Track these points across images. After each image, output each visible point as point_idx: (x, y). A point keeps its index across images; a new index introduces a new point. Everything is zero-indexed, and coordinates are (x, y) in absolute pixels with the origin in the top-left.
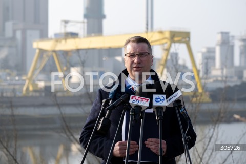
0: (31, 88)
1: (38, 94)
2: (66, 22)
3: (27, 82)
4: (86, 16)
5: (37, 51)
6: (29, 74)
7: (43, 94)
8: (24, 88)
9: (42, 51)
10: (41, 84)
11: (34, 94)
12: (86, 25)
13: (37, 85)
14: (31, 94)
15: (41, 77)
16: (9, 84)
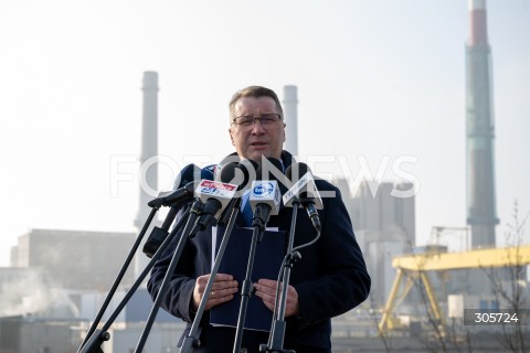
0: (390, 325)
1: (400, 334)
2: (440, 229)
3: (384, 316)
4: (469, 221)
5: (399, 271)
6: (388, 305)
7: (408, 334)
8: (381, 325)
9: (405, 272)
10: (405, 320)
11: (395, 334)
12: (470, 232)
13: (399, 320)
14: (389, 334)
15: (405, 309)
16: (360, 320)
